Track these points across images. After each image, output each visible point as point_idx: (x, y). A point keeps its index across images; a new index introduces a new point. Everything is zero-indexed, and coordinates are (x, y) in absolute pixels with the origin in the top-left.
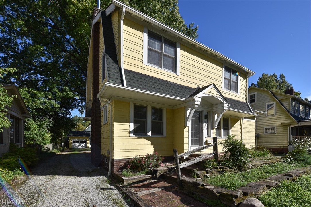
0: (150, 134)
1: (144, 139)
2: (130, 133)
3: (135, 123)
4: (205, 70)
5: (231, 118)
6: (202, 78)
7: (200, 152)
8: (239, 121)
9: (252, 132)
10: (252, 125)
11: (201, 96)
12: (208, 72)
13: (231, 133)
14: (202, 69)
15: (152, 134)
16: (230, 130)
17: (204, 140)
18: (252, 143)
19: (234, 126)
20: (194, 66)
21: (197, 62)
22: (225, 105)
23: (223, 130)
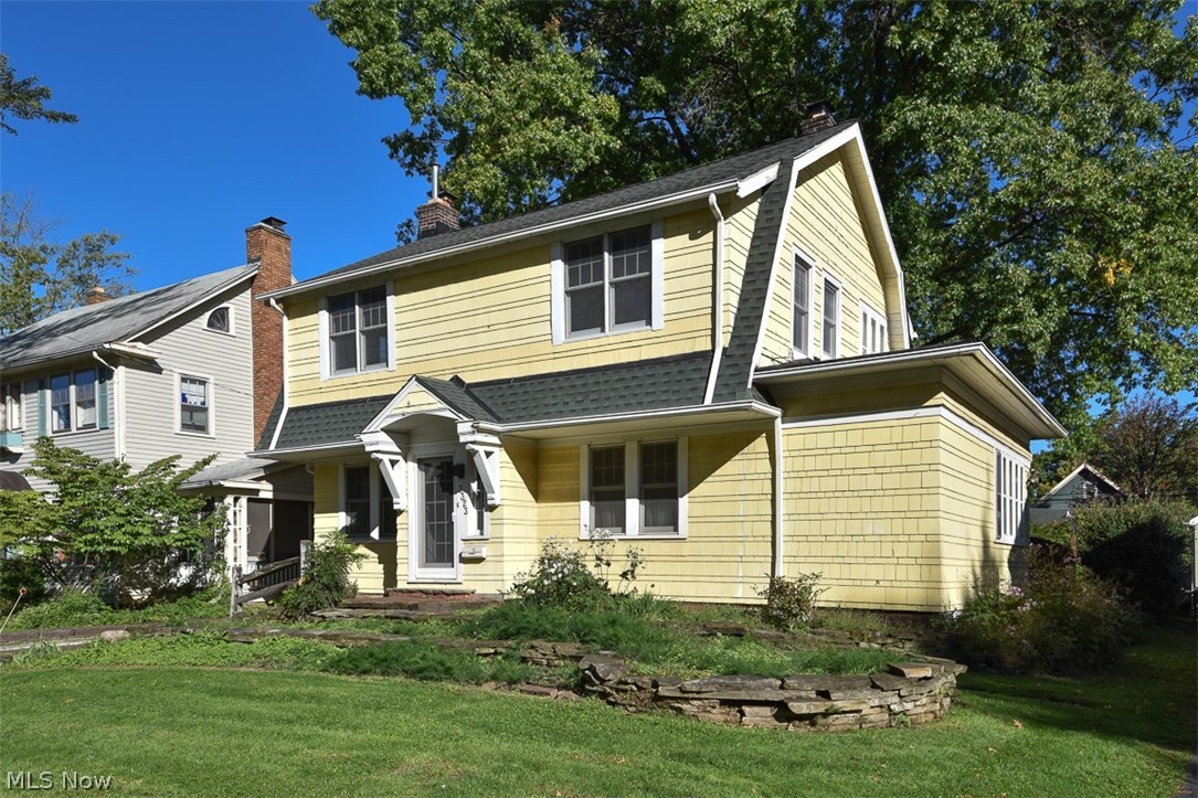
4: (473, 313)
5: (689, 438)
6: (464, 342)
7: (445, 584)
8: (760, 444)
9: (893, 492)
10: (894, 447)
11: (383, 426)
12: (487, 310)
13: (690, 511)
14: (466, 314)
15: (381, 535)
16: (680, 500)
17: (459, 548)
18: (890, 561)
19: (717, 473)
20: (437, 319)
21: (446, 300)
22: (461, 428)
23: (636, 501)
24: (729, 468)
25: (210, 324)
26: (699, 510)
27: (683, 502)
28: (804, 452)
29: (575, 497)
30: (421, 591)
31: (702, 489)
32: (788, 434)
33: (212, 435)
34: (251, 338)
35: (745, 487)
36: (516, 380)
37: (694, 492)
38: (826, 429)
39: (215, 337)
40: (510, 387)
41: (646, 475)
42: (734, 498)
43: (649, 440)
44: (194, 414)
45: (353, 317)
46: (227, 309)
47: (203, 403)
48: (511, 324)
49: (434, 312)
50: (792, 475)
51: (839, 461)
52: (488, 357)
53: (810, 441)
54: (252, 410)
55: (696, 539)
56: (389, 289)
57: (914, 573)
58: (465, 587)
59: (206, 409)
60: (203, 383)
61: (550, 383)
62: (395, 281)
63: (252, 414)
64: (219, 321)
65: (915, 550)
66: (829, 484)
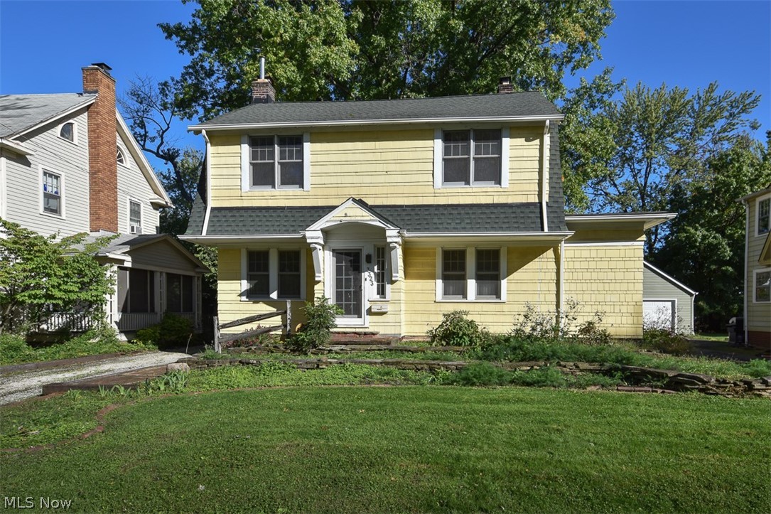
0: (274, 295)
1: (265, 305)
2: (241, 295)
3: (249, 279)
4: (376, 162)
5: (508, 248)
6: (367, 179)
7: (355, 328)
8: (550, 253)
9: (620, 281)
10: (621, 259)
11: (322, 227)
12: (386, 162)
13: (508, 287)
14: (369, 162)
15: (279, 296)
16: (502, 281)
17: (366, 305)
18: (619, 314)
19: (524, 267)
20: (347, 162)
21: (354, 151)
22: (388, 233)
23: (474, 281)
24: (531, 265)
25: (62, 135)
26: (513, 287)
27: (504, 283)
28: (573, 259)
29: (432, 277)
30: (355, 333)
31: (515, 276)
32: (567, 250)
33: (64, 217)
34: (87, 148)
35: (542, 276)
36: (407, 206)
37: (509, 277)
38: (586, 248)
39: (64, 144)
40: (404, 210)
41: (479, 267)
42: (533, 281)
43: (482, 247)
44: (50, 200)
45: (273, 152)
46: (72, 124)
47: (56, 193)
48: (403, 173)
49: (343, 157)
50: (567, 270)
51: (593, 265)
52: (385, 190)
53: (578, 254)
54: (88, 201)
55: (509, 303)
56: (305, 138)
57: (630, 320)
58: (371, 330)
59: (59, 198)
60: (57, 177)
61: (432, 211)
62: (311, 133)
63: (88, 204)
64: (67, 133)
65: (631, 309)
66: (587, 276)
